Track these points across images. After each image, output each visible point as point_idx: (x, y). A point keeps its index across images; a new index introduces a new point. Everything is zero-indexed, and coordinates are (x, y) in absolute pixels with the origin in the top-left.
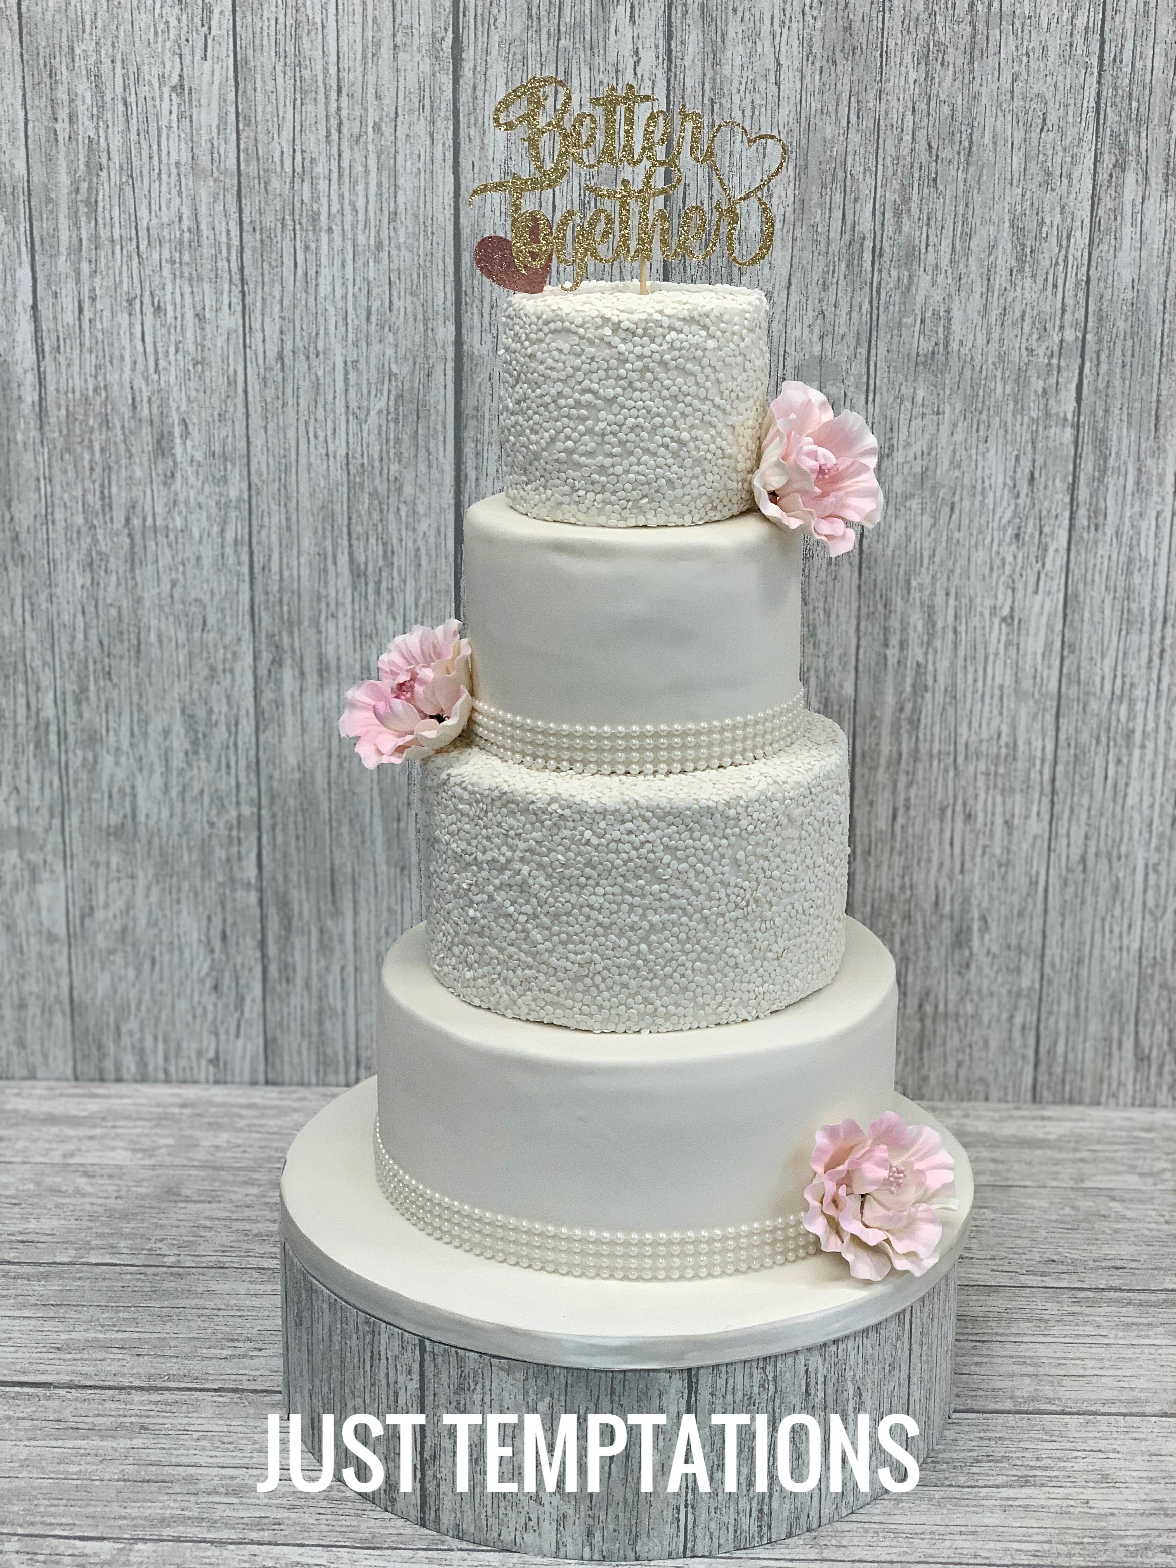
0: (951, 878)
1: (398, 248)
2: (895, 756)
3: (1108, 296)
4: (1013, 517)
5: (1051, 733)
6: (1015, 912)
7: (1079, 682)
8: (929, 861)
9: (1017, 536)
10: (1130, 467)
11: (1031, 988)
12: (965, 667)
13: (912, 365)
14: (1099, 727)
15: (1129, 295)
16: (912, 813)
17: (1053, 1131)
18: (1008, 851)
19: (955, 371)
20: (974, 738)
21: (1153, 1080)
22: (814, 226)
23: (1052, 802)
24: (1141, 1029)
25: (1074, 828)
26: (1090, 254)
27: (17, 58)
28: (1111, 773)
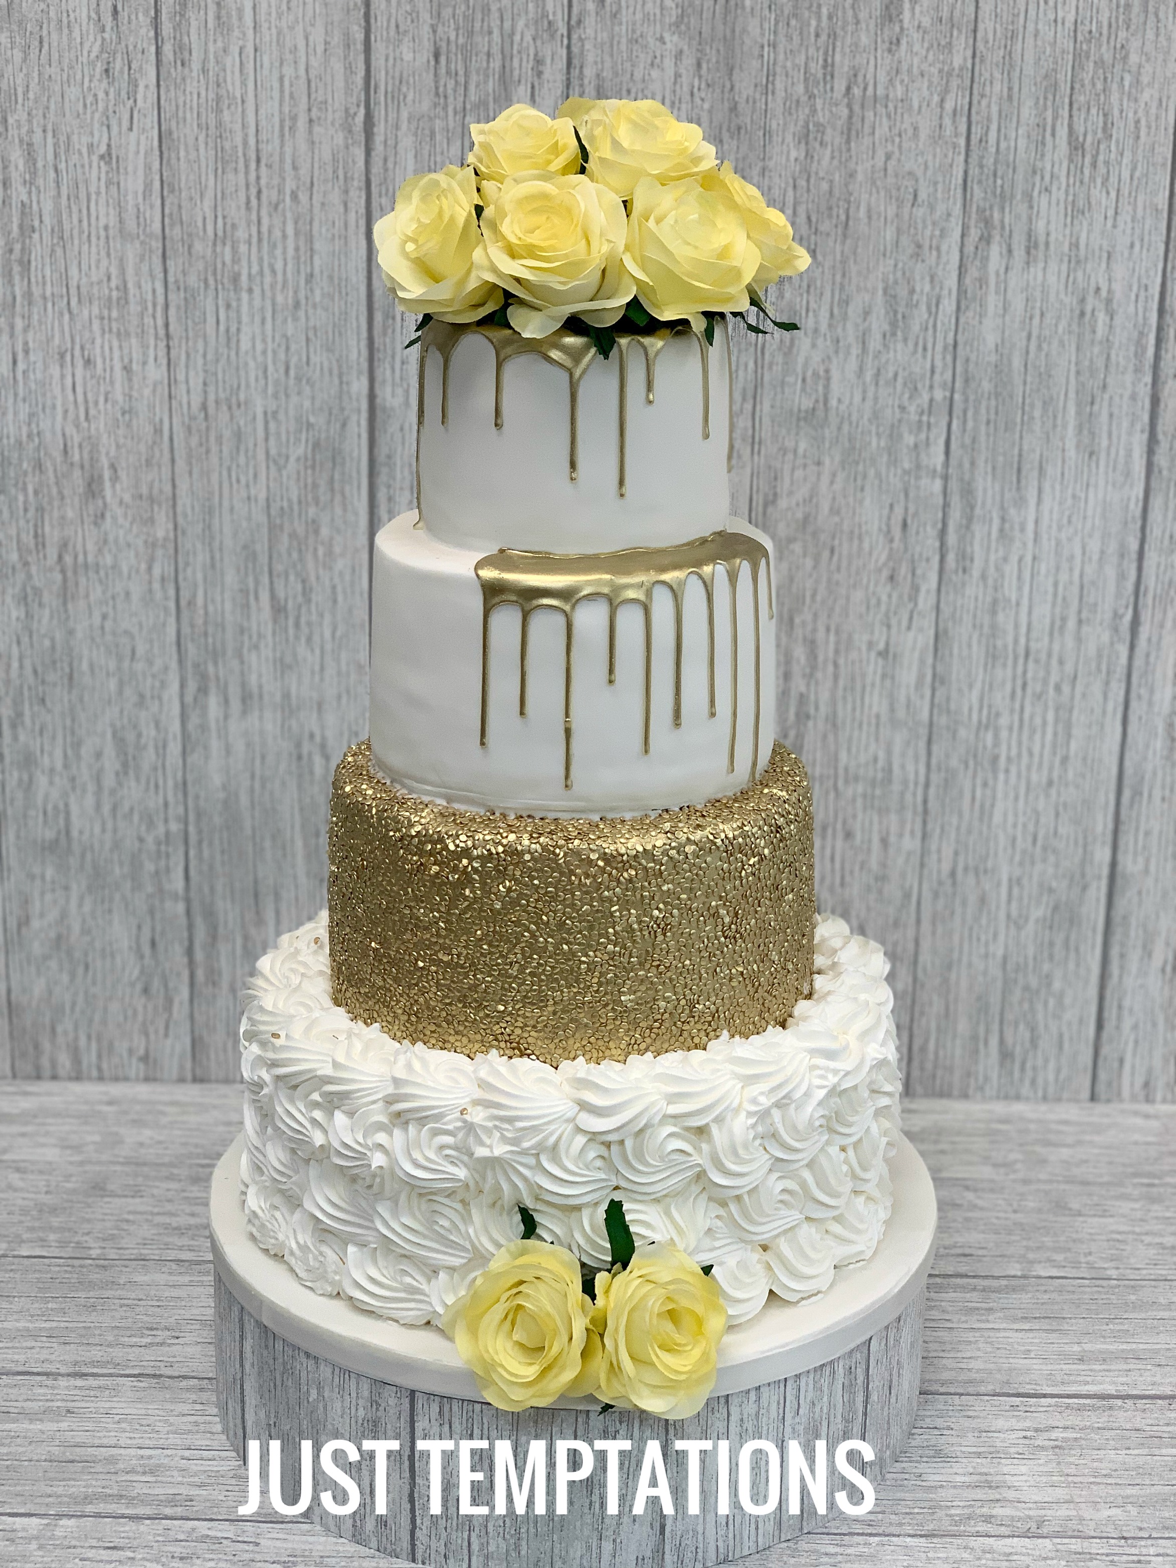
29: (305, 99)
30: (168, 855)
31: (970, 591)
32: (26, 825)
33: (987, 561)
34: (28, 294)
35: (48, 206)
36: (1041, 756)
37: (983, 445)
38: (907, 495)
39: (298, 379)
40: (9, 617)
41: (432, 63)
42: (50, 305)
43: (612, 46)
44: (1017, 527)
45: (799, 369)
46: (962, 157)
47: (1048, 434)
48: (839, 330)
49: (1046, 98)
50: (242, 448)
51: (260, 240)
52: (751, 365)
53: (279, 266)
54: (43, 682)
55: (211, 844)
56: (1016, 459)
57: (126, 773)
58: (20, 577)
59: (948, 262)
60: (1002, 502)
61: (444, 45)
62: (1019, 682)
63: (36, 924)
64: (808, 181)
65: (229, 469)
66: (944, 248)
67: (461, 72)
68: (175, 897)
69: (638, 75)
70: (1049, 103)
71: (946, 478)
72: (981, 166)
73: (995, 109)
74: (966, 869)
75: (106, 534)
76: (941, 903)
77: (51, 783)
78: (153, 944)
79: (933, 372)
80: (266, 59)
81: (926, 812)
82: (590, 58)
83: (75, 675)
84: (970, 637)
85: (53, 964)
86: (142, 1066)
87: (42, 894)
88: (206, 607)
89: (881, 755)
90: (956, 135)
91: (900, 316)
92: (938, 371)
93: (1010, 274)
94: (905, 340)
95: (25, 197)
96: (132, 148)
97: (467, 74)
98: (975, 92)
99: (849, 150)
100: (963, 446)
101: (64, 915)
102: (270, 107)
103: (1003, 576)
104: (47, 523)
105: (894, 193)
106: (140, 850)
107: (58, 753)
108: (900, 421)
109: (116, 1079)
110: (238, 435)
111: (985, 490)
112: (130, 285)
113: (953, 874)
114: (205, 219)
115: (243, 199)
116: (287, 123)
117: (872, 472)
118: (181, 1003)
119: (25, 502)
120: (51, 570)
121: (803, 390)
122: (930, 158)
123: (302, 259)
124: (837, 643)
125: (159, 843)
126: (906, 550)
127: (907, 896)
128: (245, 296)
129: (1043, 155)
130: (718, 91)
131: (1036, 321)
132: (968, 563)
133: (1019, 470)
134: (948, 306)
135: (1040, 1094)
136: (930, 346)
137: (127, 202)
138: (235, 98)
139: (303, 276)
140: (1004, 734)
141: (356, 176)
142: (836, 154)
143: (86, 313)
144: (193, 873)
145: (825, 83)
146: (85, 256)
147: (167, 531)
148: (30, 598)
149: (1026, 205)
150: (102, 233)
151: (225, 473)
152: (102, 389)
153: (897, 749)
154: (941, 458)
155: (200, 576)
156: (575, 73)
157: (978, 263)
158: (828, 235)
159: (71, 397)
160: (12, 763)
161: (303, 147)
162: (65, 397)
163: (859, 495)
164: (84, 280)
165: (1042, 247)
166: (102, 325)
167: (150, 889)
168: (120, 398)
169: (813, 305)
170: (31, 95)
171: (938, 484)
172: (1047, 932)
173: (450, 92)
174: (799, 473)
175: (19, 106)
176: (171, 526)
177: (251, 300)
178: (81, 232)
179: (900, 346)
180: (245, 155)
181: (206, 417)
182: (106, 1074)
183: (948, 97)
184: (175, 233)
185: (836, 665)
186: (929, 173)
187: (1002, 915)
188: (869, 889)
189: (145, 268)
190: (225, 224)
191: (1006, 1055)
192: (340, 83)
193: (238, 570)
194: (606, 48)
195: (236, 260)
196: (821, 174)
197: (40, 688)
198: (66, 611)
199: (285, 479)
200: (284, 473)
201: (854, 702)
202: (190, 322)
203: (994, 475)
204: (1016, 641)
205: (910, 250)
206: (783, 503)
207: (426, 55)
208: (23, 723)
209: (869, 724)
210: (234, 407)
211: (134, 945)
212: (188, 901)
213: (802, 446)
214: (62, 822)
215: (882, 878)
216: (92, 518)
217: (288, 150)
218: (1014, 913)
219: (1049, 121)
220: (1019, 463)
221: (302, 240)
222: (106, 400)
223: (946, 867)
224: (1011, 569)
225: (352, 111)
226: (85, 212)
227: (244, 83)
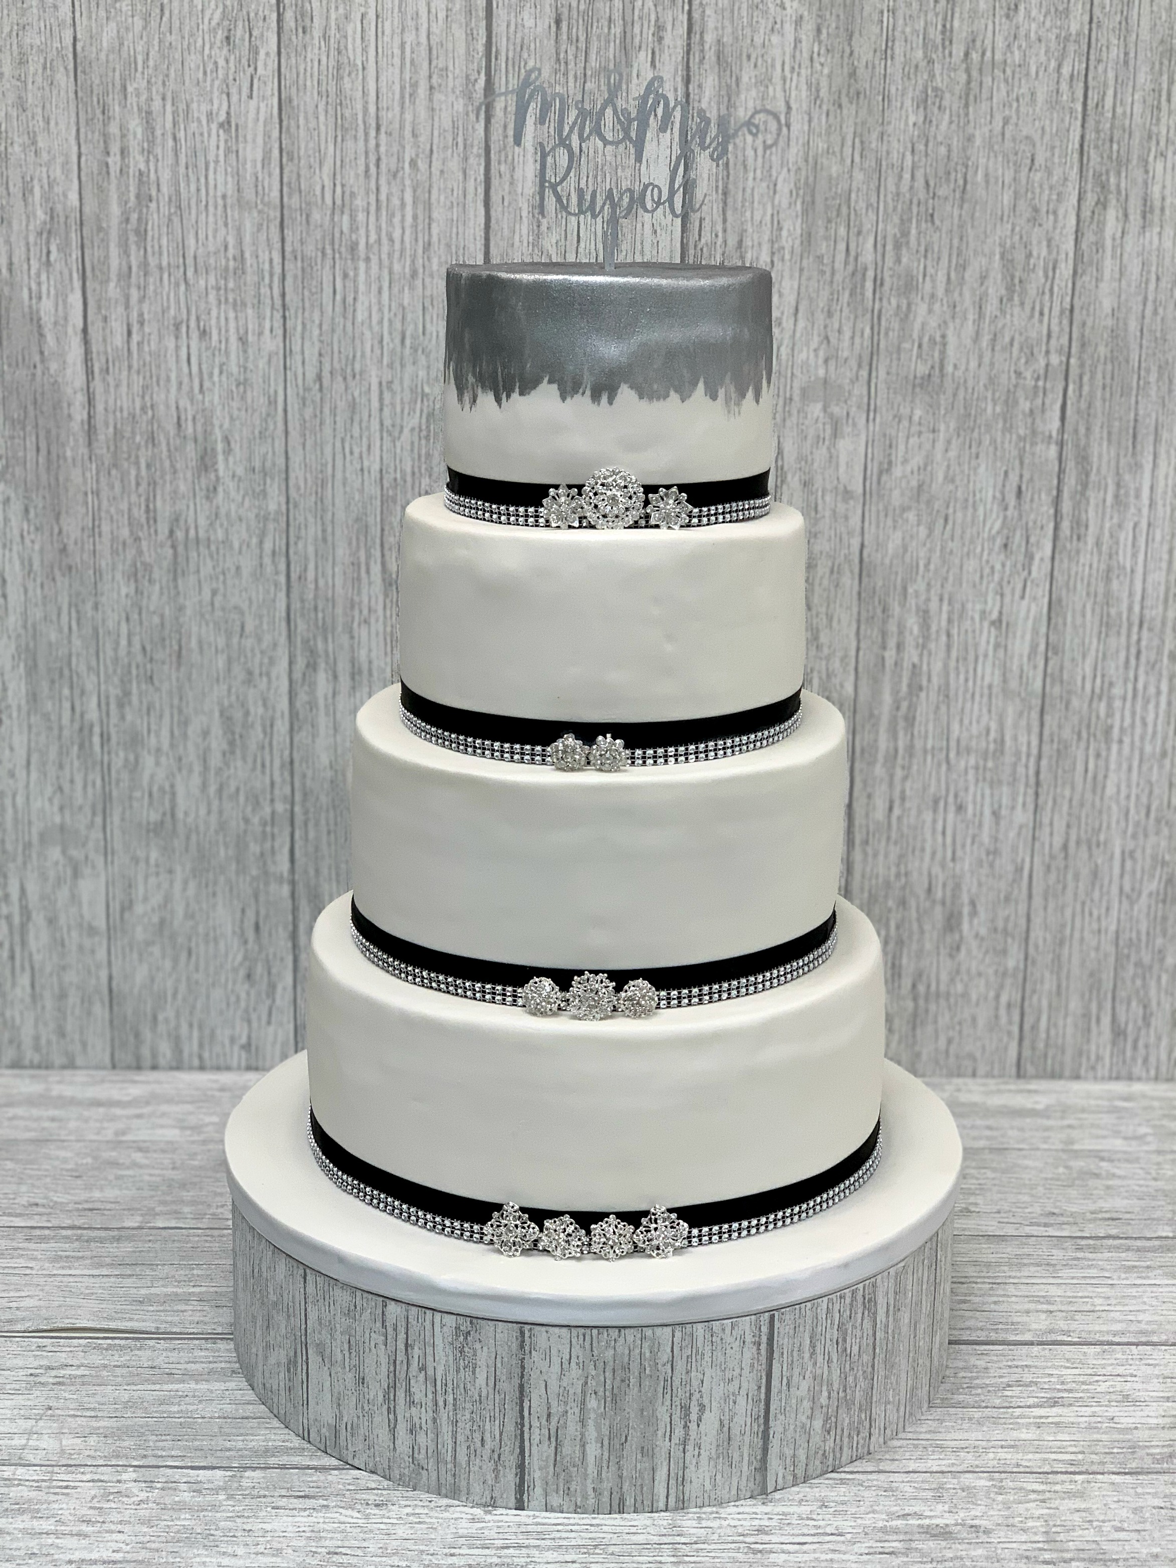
0: (943, 866)
1: (432, 276)
2: (892, 751)
3: (1089, 323)
4: (1002, 528)
5: (1036, 729)
6: (1002, 896)
7: (1062, 682)
8: (923, 850)
9: (1006, 546)
10: (1110, 481)
11: (1016, 969)
12: (957, 668)
13: (910, 388)
14: (1080, 723)
15: (1110, 322)
16: (908, 805)
17: (1042, 1102)
18: (996, 840)
19: (949, 392)
20: (965, 735)
21: (1129, 1053)
22: (820, 258)
23: (1037, 794)
24: (1117, 1005)
25: (1056, 817)
26: (1074, 284)
27: (72, 95)
28: (1091, 766)
29: (425, 65)
30: (273, 837)
31: (1085, 559)
32: (131, 807)
33: (1102, 528)
34: (144, 265)
35: (166, 176)
36: (1155, 725)
37: (1099, 410)
38: (1022, 463)
39: (414, 349)
40: (119, 593)
41: (554, 28)
42: (166, 276)
43: (732, 11)
44: (1132, 493)
45: (915, 336)
46: (1079, 123)
47: (1163, 398)
48: (956, 294)
49: (1161, 64)
50: (357, 418)
51: (378, 209)
52: (868, 331)
53: (397, 234)
54: (151, 660)
55: (317, 824)
56: (1132, 424)
57: (233, 752)
58: (131, 553)
59: (1064, 227)
60: (1118, 468)
61: (565, 11)
62: (1133, 651)
63: (139, 909)
64: (926, 145)
65: (343, 441)
66: (1061, 212)
67: (582, 38)
68: (280, 880)
69: (758, 40)
70: (1165, 69)
71: (1061, 444)
72: (1098, 131)
73: (1111, 75)
74: (1078, 843)
75: (218, 508)
76: (1053, 877)
77: (157, 764)
78: (257, 928)
79: (1049, 336)
80: (387, 24)
81: (1038, 784)
82: (711, 24)
83: (184, 652)
84: (1084, 606)
85: (156, 950)
86: (244, 1055)
87: (146, 878)
88: (316, 581)
89: (993, 726)
90: (1073, 101)
91: (1017, 281)
92: (1054, 335)
93: (1126, 238)
94: (1022, 304)
95: (142, 166)
96: (252, 115)
97: (587, 41)
98: (1092, 57)
99: (967, 115)
100: (1079, 411)
101: (168, 899)
102: (391, 75)
103: (1117, 543)
104: (158, 497)
105: (1012, 158)
106: (245, 831)
107: (165, 733)
108: (1016, 386)
109: (218, 1069)
110: (353, 406)
111: (1100, 456)
112: (247, 255)
113: (1065, 847)
114: (323, 187)
115: (361, 169)
116: (408, 90)
117: (987, 440)
118: (284, 989)
119: (138, 476)
120: (162, 546)
121: (919, 356)
122: (1048, 122)
123: (420, 227)
124: (950, 613)
125: (265, 824)
126: (1020, 516)
127: (1019, 870)
128: (362, 265)
129: (1158, 120)
130: (837, 56)
131: (1152, 286)
132: (1083, 530)
133: (1135, 436)
134: (1065, 270)
135: (1153, 1073)
136: (1046, 311)
137: (245, 170)
138: (355, 65)
139: (421, 243)
140: (1118, 704)
141: (476, 142)
142: (955, 118)
143: (202, 283)
144: (298, 853)
145: (944, 48)
146: (202, 225)
147: (279, 504)
148: (140, 575)
149: (1142, 170)
150: (220, 202)
151: (338, 445)
152: (217, 360)
153: (1009, 721)
154: (1057, 423)
155: (311, 549)
156: (696, 38)
157: (1094, 226)
158: (946, 198)
159: (185, 370)
160: (118, 744)
161: (423, 114)
162: (179, 369)
163: (974, 463)
164: (201, 250)
165: (1157, 212)
166: (218, 295)
167: (254, 872)
168: (235, 370)
169: (930, 271)
170: (151, 63)
171: (1053, 451)
172: (1160, 905)
173: (570, 57)
174: (913, 441)
175: (138, 75)
176: (283, 500)
177: (368, 269)
178: (199, 201)
179: (1016, 310)
180: (364, 122)
181: (321, 389)
182: (208, 1063)
183: (1065, 63)
184: (294, 202)
185: (949, 635)
186: (1047, 137)
187: (1115, 890)
188: (980, 863)
189: (263, 237)
190: (343, 193)
191: (1118, 1033)
192: (461, 50)
193: (350, 544)
194: (727, 14)
195: (354, 229)
196: (940, 139)
197: (149, 666)
198: (176, 587)
199: (398, 451)
200: (398, 444)
201: (967, 672)
202: (306, 293)
203: (1109, 441)
204: (1130, 609)
205: (1028, 214)
206: (897, 471)
207: (548, 19)
208: (130, 703)
209: (982, 696)
210: (349, 378)
211: (237, 930)
212: (293, 883)
213: (918, 413)
214: (167, 805)
215: (994, 852)
216: (204, 493)
217: (408, 117)
218: (1127, 888)
219: (1165, 86)
220: (1135, 428)
221: (420, 207)
222: (221, 373)
223: (1058, 841)
224: (1125, 536)
225: (472, 78)
226: (203, 180)
227: (365, 50)
